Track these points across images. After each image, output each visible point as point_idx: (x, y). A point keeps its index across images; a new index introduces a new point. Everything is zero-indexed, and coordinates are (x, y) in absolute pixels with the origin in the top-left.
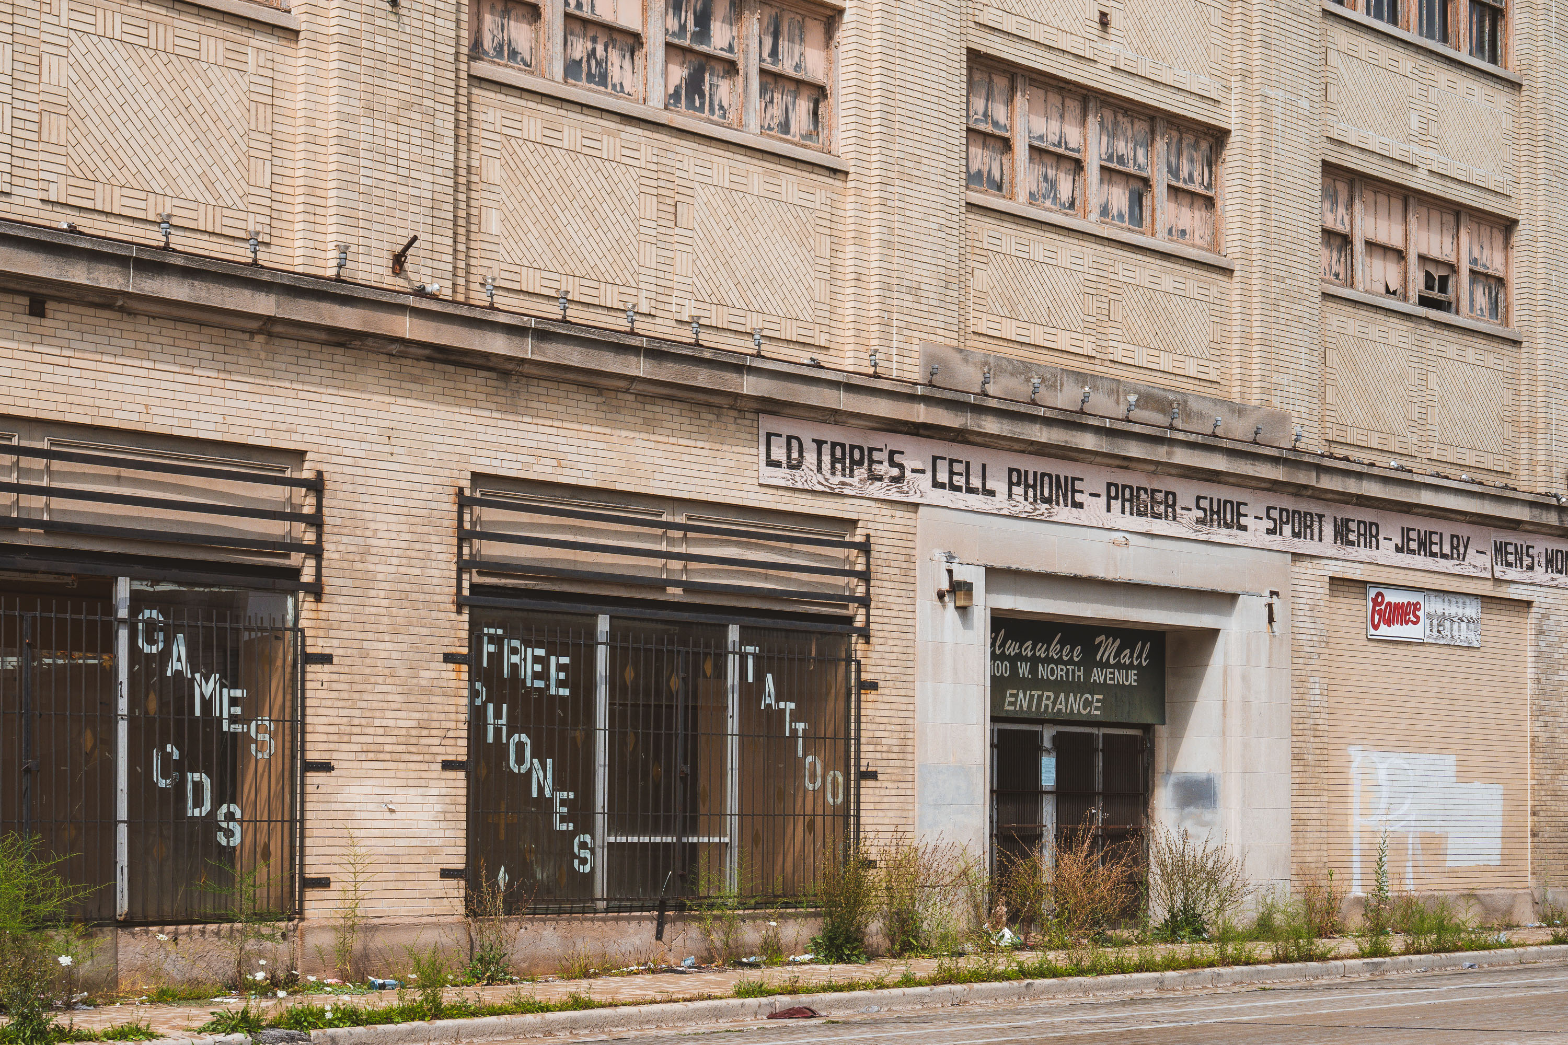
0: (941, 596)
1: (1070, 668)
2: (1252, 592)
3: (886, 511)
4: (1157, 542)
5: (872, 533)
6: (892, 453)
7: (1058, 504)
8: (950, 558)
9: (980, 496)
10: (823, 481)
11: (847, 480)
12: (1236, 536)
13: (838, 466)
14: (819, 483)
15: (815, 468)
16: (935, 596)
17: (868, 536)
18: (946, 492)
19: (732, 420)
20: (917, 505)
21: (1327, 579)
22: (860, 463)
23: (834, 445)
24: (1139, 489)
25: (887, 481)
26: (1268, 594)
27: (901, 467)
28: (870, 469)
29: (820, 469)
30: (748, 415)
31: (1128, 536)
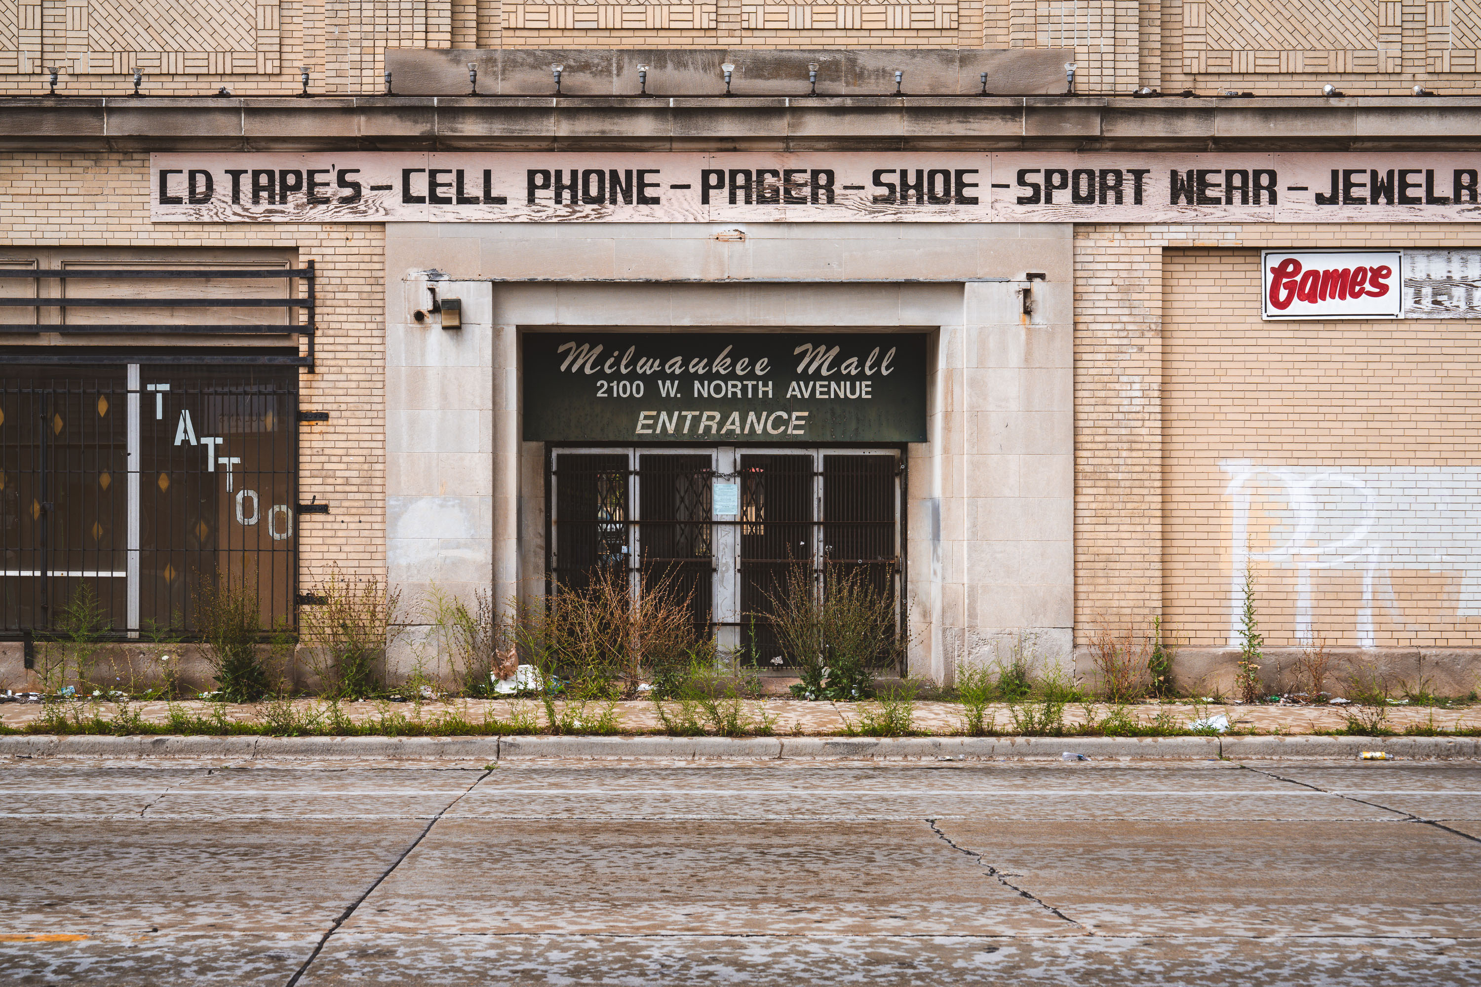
0: (419, 317)
1: (750, 384)
2: (988, 277)
3: (338, 234)
4: (797, 232)
5: (317, 258)
6: (342, 174)
7: (614, 201)
8: (434, 276)
9: (481, 206)
10: (240, 211)
11: (278, 207)
12: (953, 213)
13: (264, 194)
14: (235, 214)
15: (229, 200)
16: (410, 317)
17: (311, 263)
18: (426, 206)
19: (115, 163)
20: (383, 224)
21: (1160, 251)
22: (297, 187)
23: (256, 174)
24: (761, 173)
25: (335, 202)
26: (1023, 277)
27: (356, 186)
28: (310, 192)
29: (236, 199)
30: (135, 156)
31: (742, 228)
